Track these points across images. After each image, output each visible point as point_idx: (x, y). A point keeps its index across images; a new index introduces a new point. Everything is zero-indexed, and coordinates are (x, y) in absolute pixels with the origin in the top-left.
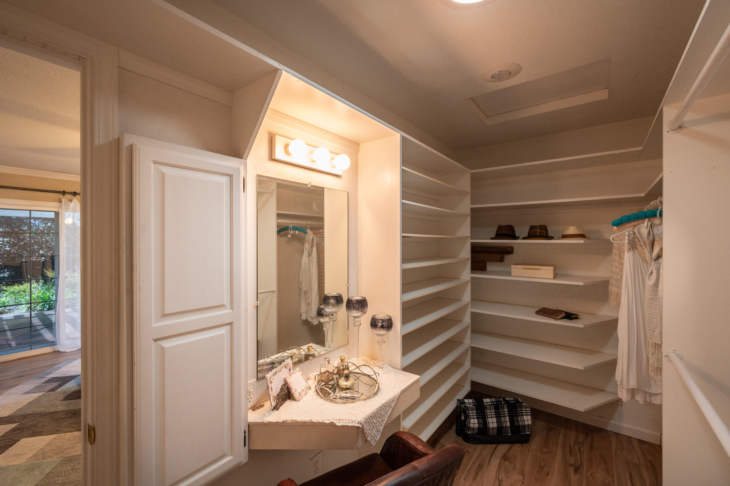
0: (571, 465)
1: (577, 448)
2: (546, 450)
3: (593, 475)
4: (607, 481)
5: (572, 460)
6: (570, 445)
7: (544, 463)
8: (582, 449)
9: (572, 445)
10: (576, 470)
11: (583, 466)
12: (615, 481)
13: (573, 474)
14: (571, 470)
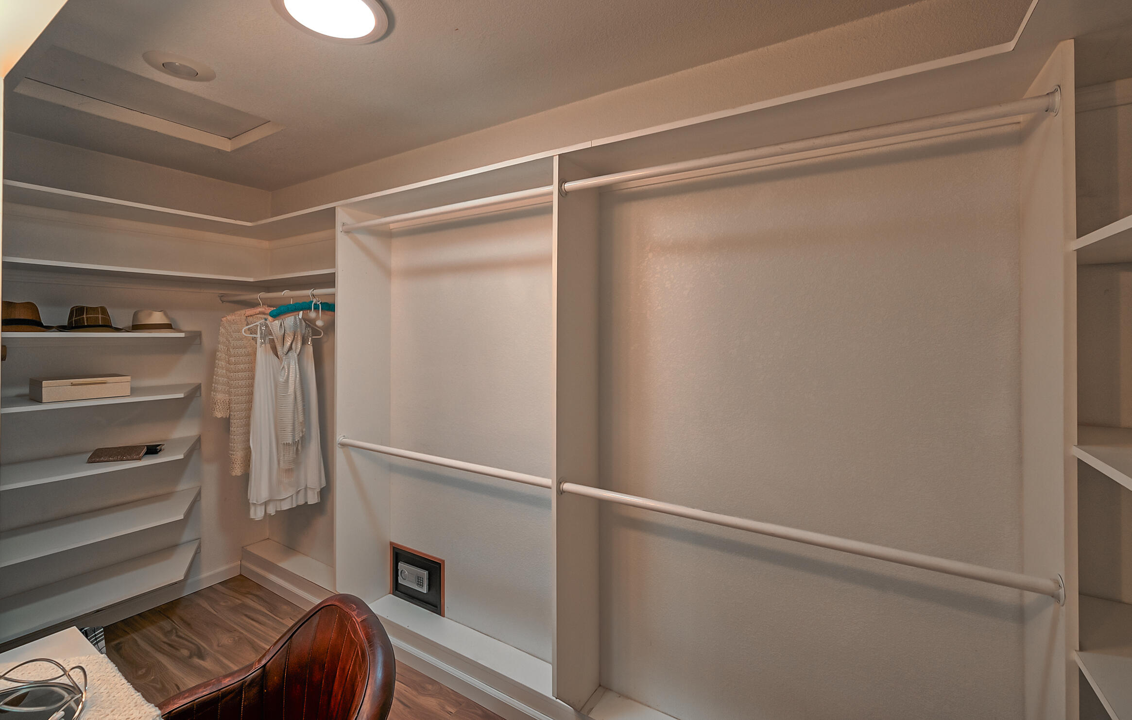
0: (190, 657)
1: (174, 637)
2: (144, 670)
3: (220, 645)
4: (236, 638)
5: (185, 653)
6: (165, 642)
7: (159, 683)
8: (180, 634)
9: (165, 640)
10: (201, 656)
11: (202, 646)
12: (242, 631)
13: (201, 662)
14: (196, 661)
